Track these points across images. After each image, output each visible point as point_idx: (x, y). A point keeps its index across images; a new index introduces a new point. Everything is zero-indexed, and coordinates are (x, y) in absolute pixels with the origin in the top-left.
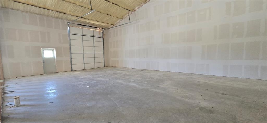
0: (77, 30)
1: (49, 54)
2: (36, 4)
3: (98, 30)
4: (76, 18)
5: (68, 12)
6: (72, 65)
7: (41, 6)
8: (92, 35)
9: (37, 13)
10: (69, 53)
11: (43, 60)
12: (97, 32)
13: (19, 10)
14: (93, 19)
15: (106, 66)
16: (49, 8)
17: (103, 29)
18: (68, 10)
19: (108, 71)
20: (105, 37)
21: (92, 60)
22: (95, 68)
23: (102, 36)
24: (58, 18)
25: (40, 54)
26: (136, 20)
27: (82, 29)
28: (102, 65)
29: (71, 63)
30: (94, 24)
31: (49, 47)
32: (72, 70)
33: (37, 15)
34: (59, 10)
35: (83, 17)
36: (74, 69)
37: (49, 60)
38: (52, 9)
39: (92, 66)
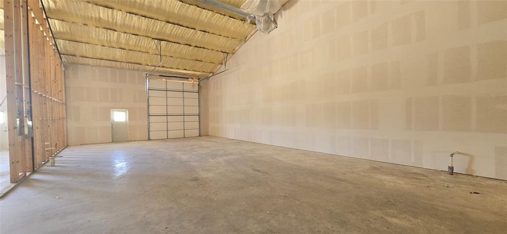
0: (161, 83)
1: (120, 116)
2: (105, 58)
3: (191, 82)
4: (153, 68)
5: (143, 62)
6: (149, 131)
7: (111, 58)
8: (181, 89)
9: (109, 66)
10: (147, 115)
11: (112, 125)
12: (189, 84)
13: (88, 65)
14: (179, 67)
15: (203, 134)
16: (120, 60)
17: (198, 79)
18: (144, 60)
19: (203, 142)
20: (203, 91)
21: (181, 125)
22: (184, 137)
23: (197, 89)
24: (134, 70)
25: (108, 117)
26: (237, 66)
27: (166, 81)
28: (197, 133)
29: (149, 129)
30: (184, 74)
31: (121, 108)
32: (149, 139)
33: (108, 69)
34: (132, 61)
35: (165, 66)
36: (151, 138)
37: (120, 124)
38: (123, 60)
39: (180, 134)
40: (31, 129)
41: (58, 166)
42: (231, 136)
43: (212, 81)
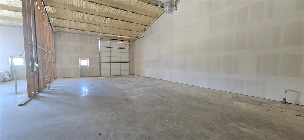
0: (107, 43)
1: (84, 62)
2: (76, 28)
3: (124, 43)
4: (103, 34)
5: (97, 31)
6: (100, 71)
7: (79, 29)
8: (119, 47)
9: (78, 33)
10: (99, 62)
11: (80, 67)
12: (124, 44)
13: (67, 32)
14: (118, 34)
15: (131, 73)
16: (84, 30)
17: (129, 41)
18: (97, 30)
19: (131, 79)
20: (131, 48)
21: (118, 68)
22: (120, 75)
23: (128, 47)
24: (92, 35)
25: (78, 62)
26: (152, 33)
27: (110, 42)
28: (127, 73)
29: (100, 70)
30: (121, 38)
31: (84, 58)
32: (100, 76)
33: (77, 34)
34: (91, 30)
35: (110, 33)
36: (102, 75)
37: (84, 67)
38: (86, 29)
39: (118, 73)
40: (38, 68)
41: (51, 89)
42: (148, 75)
43: (137, 42)
